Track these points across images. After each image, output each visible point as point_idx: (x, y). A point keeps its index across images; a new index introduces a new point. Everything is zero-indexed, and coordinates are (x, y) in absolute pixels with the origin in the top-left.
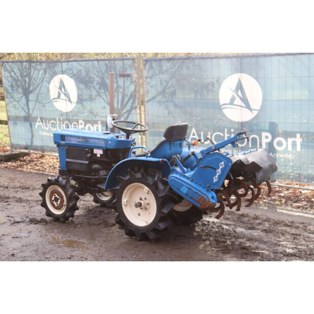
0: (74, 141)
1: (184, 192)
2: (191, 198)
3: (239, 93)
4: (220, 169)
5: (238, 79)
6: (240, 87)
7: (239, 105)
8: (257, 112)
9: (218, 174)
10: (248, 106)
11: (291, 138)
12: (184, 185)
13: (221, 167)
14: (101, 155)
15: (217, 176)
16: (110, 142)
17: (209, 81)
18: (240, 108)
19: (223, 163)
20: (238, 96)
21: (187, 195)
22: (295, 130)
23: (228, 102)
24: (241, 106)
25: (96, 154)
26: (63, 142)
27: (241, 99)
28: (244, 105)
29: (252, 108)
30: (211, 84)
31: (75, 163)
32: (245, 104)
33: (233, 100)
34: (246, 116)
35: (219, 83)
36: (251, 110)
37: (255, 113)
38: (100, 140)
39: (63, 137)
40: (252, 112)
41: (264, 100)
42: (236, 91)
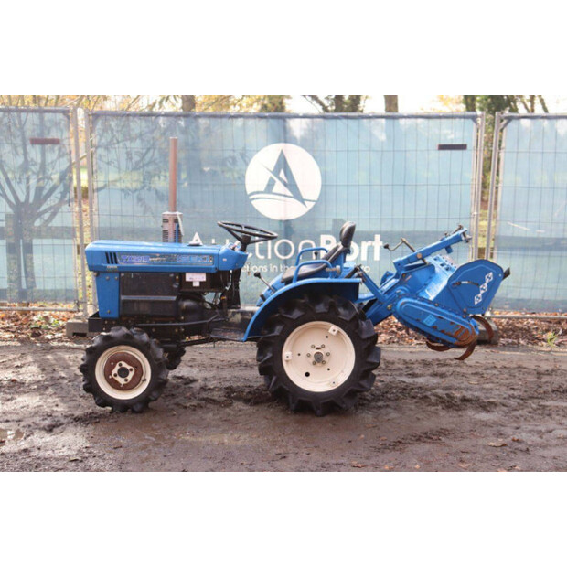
0: (140, 263)
1: (430, 325)
2: (442, 332)
3: (282, 175)
4: (486, 285)
5: (279, 152)
6: (282, 164)
7: (283, 193)
8: (313, 204)
9: (482, 292)
10: (297, 195)
11: (367, 241)
12: (428, 314)
13: (487, 281)
14: (201, 283)
15: (480, 295)
16: (225, 260)
17: (227, 154)
18: (282, 198)
19: (491, 274)
20: (280, 179)
21: (434, 328)
23: (263, 190)
24: (285, 196)
25: (191, 283)
27: (285, 184)
28: (289, 193)
29: (304, 197)
30: (230, 160)
32: (290, 190)
33: (270, 185)
34: (294, 211)
35: (245, 157)
36: (302, 201)
37: (310, 205)
38: (201, 257)
39: (111, 257)
40: (304, 204)
41: (324, 185)
42: (276, 172)
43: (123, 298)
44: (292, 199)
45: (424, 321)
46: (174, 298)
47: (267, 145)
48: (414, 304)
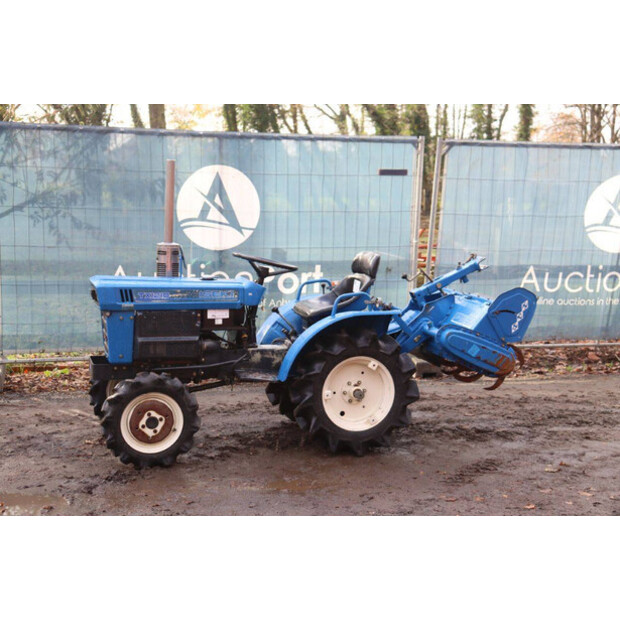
0: (158, 300)
1: (474, 355)
2: (485, 361)
3: (217, 200)
4: (522, 313)
5: (215, 175)
6: (218, 188)
7: (217, 220)
8: (251, 232)
9: (519, 320)
10: (234, 223)
11: (307, 272)
12: (472, 344)
13: (523, 309)
14: (224, 320)
15: (517, 324)
16: (250, 294)
17: (156, 177)
18: (217, 225)
19: (526, 302)
20: (214, 204)
21: (478, 358)
22: (314, 259)
23: (196, 216)
24: (220, 223)
25: (213, 320)
26: (127, 304)
27: (220, 209)
28: (224, 220)
29: (241, 225)
30: (159, 182)
31: (155, 343)
32: (227, 218)
33: (205, 211)
34: (231, 239)
36: (240, 229)
37: (248, 234)
38: (225, 292)
39: (126, 294)
40: (242, 232)
41: (263, 212)
42: (211, 197)
43: (140, 340)
44: (227, 227)
45: (469, 352)
46: (197, 338)
47: (201, 166)
48: (459, 334)
